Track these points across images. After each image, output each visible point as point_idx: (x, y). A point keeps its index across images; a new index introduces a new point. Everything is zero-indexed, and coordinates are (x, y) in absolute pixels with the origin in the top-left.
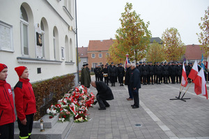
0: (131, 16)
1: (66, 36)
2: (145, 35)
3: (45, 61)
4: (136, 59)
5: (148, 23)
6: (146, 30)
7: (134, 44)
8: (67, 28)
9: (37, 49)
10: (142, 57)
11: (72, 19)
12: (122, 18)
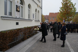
0: (67, 1)
1: (36, 9)
2: (73, 10)
3: (21, 19)
4: (68, 21)
5: (75, 4)
6: (74, 7)
7: (67, 14)
8: (37, 6)
9: (16, 13)
10: (71, 20)
11: (40, 2)
12: (62, 2)
